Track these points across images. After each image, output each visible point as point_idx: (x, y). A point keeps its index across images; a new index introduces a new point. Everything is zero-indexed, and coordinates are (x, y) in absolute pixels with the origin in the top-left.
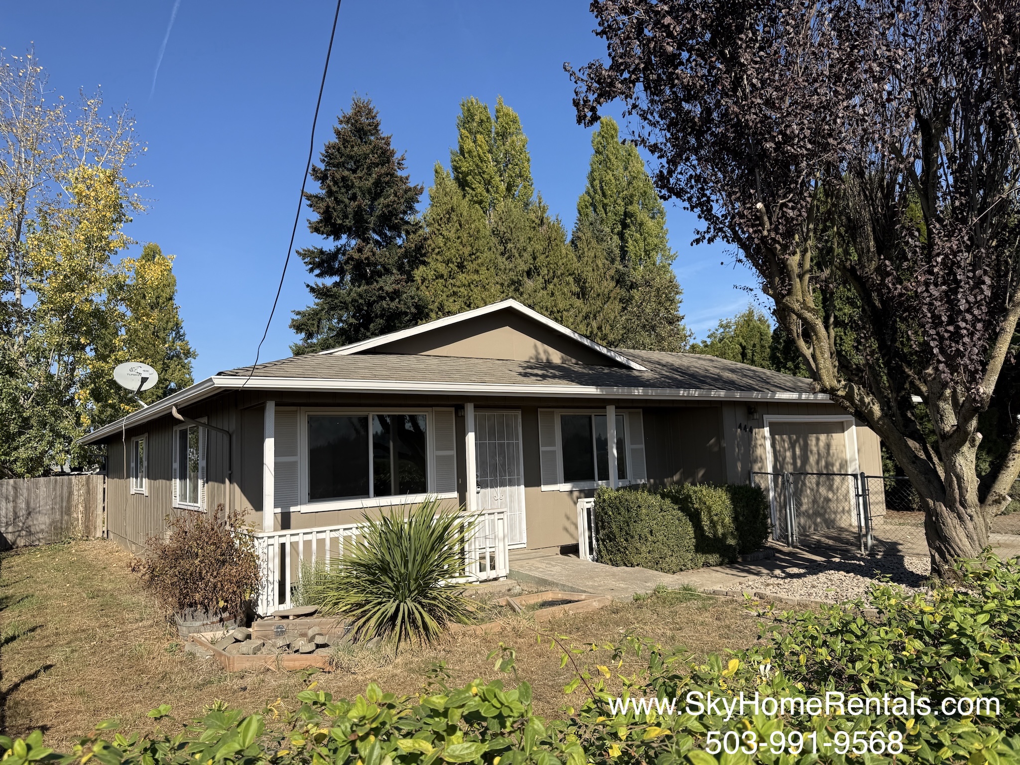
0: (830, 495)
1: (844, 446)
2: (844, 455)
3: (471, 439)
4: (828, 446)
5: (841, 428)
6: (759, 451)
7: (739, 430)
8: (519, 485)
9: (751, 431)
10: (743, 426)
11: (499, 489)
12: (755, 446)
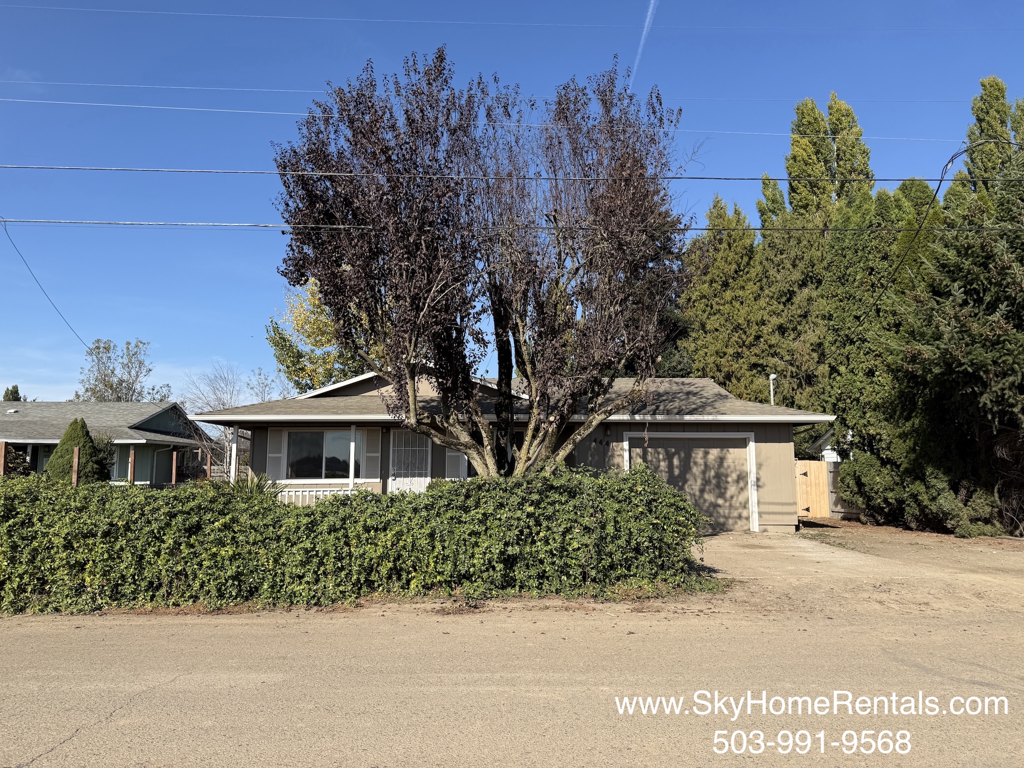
0: (720, 501)
1: (746, 460)
2: (744, 468)
3: (353, 445)
4: (722, 460)
5: (743, 444)
6: (617, 460)
7: (594, 444)
8: (426, 477)
9: (608, 444)
10: (598, 441)
11: (416, 479)
12: (613, 456)
